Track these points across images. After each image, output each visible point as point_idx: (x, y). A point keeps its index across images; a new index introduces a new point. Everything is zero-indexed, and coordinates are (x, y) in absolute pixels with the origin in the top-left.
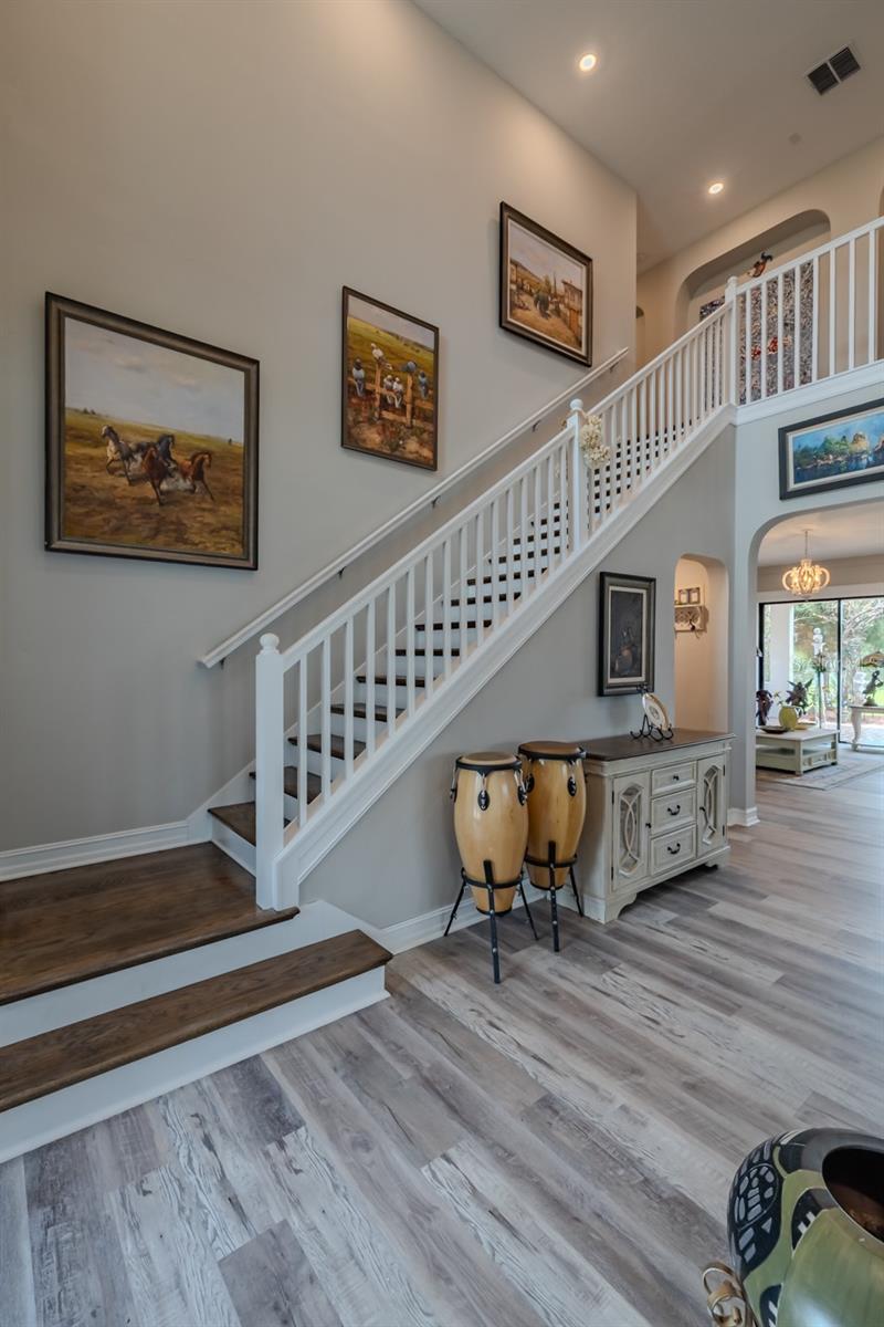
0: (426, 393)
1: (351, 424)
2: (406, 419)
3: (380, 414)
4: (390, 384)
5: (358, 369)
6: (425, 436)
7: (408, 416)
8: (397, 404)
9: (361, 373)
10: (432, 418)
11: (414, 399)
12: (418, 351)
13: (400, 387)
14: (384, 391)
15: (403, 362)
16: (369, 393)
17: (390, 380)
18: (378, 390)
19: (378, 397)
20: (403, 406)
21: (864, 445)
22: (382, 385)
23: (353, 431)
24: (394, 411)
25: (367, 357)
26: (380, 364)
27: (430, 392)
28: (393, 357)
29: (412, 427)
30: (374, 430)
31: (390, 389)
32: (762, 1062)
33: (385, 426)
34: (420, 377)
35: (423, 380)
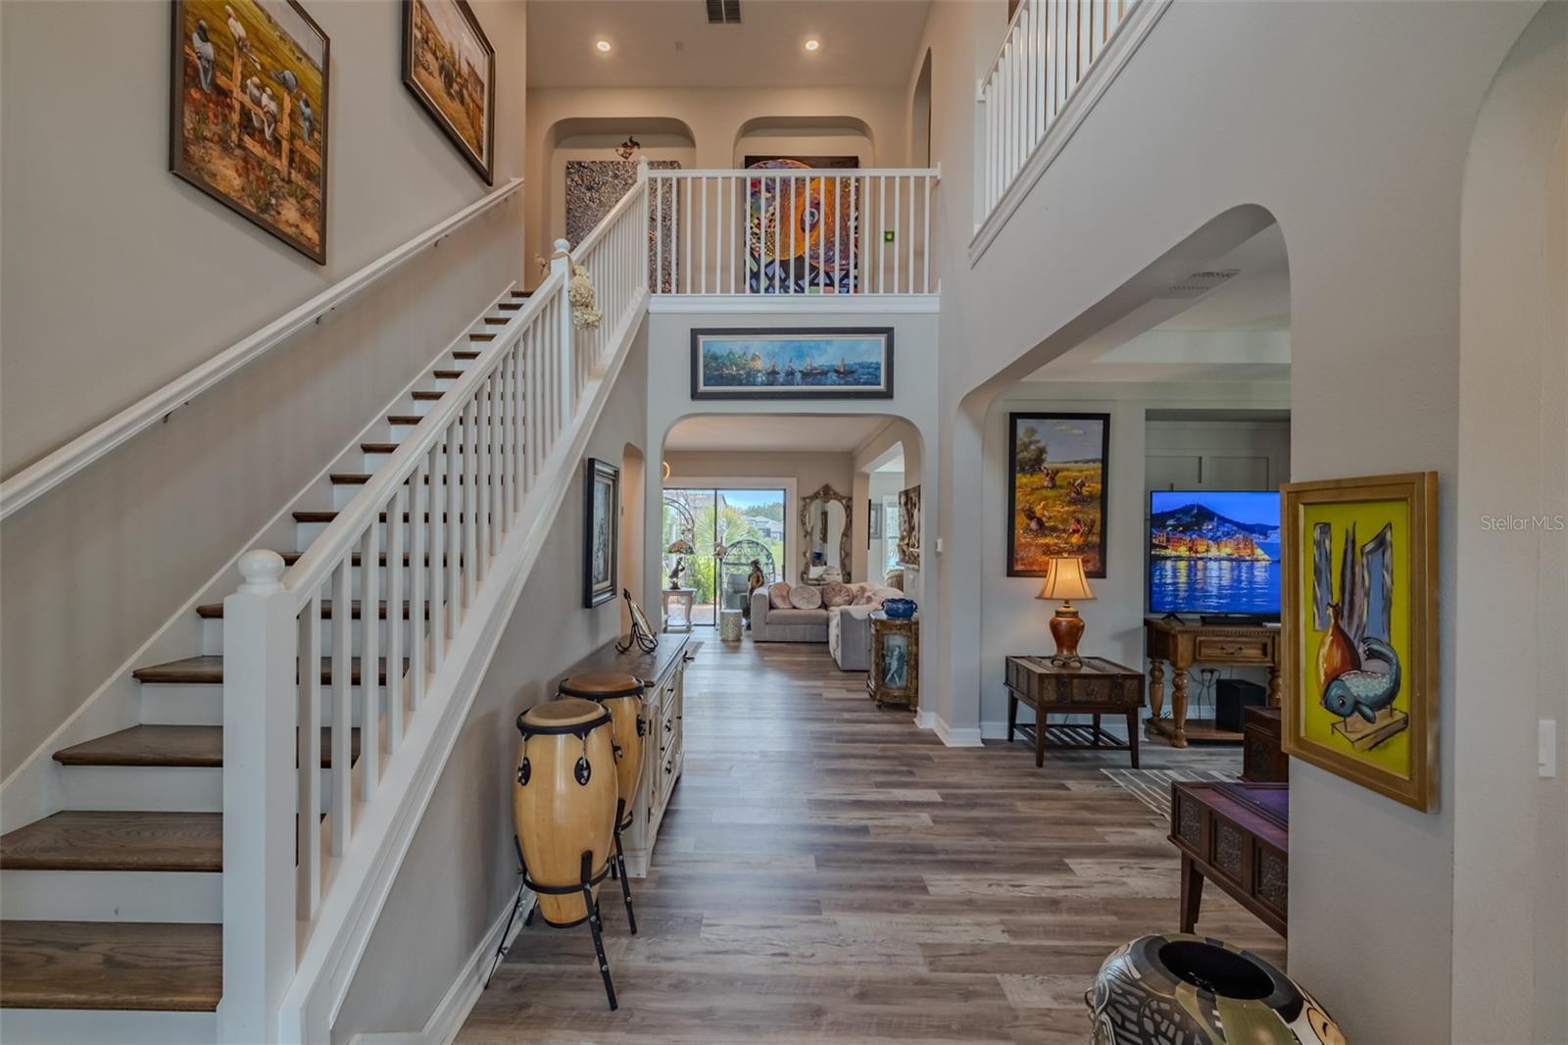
0: (311, 134)
1: (189, 135)
2: (282, 164)
3: (240, 139)
4: (256, 92)
5: (205, 39)
6: (308, 203)
7: (285, 161)
8: (268, 133)
9: (208, 50)
10: (319, 177)
11: (293, 136)
12: (299, 59)
13: (273, 107)
14: (247, 100)
15: (278, 66)
16: (223, 93)
17: (257, 87)
18: (237, 93)
19: (237, 106)
20: (278, 142)
21: (759, 365)
22: (244, 88)
23: (193, 149)
24: (263, 143)
25: (219, 25)
26: (240, 49)
27: (316, 135)
28: (262, 47)
29: (290, 182)
30: (228, 162)
31: (258, 103)
32: (874, 942)
33: (248, 164)
34: (301, 103)
35: (308, 111)
